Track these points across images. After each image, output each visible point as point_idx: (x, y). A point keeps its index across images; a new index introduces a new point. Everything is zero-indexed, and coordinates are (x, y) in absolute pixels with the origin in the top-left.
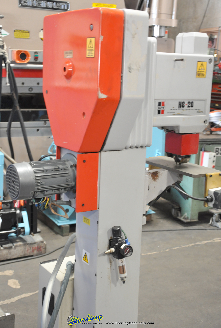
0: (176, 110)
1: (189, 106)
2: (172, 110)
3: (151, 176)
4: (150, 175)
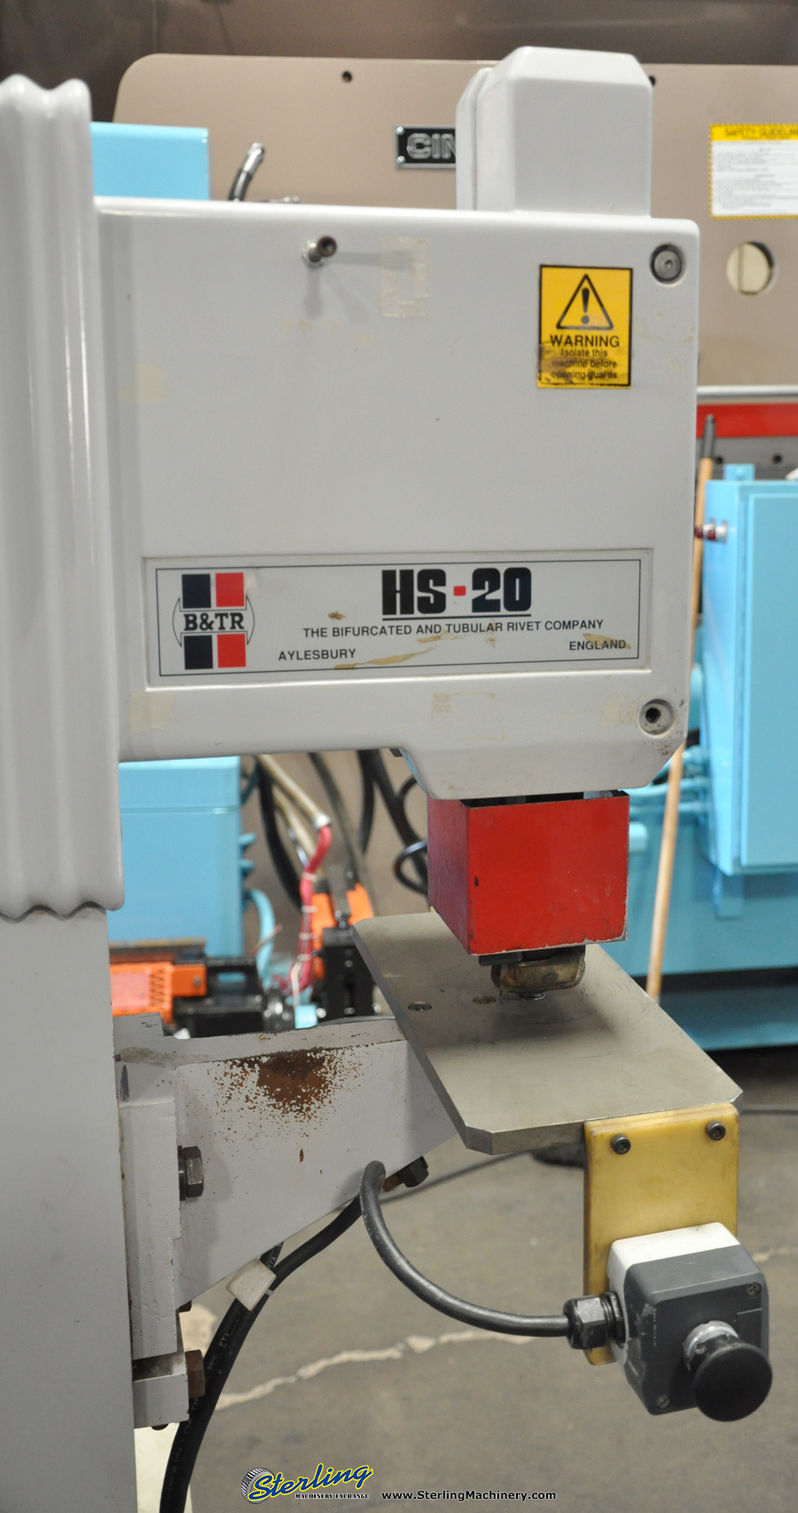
0: (365, 630)
1: (480, 605)
2: (321, 632)
3: (260, 1084)
4: (254, 1076)
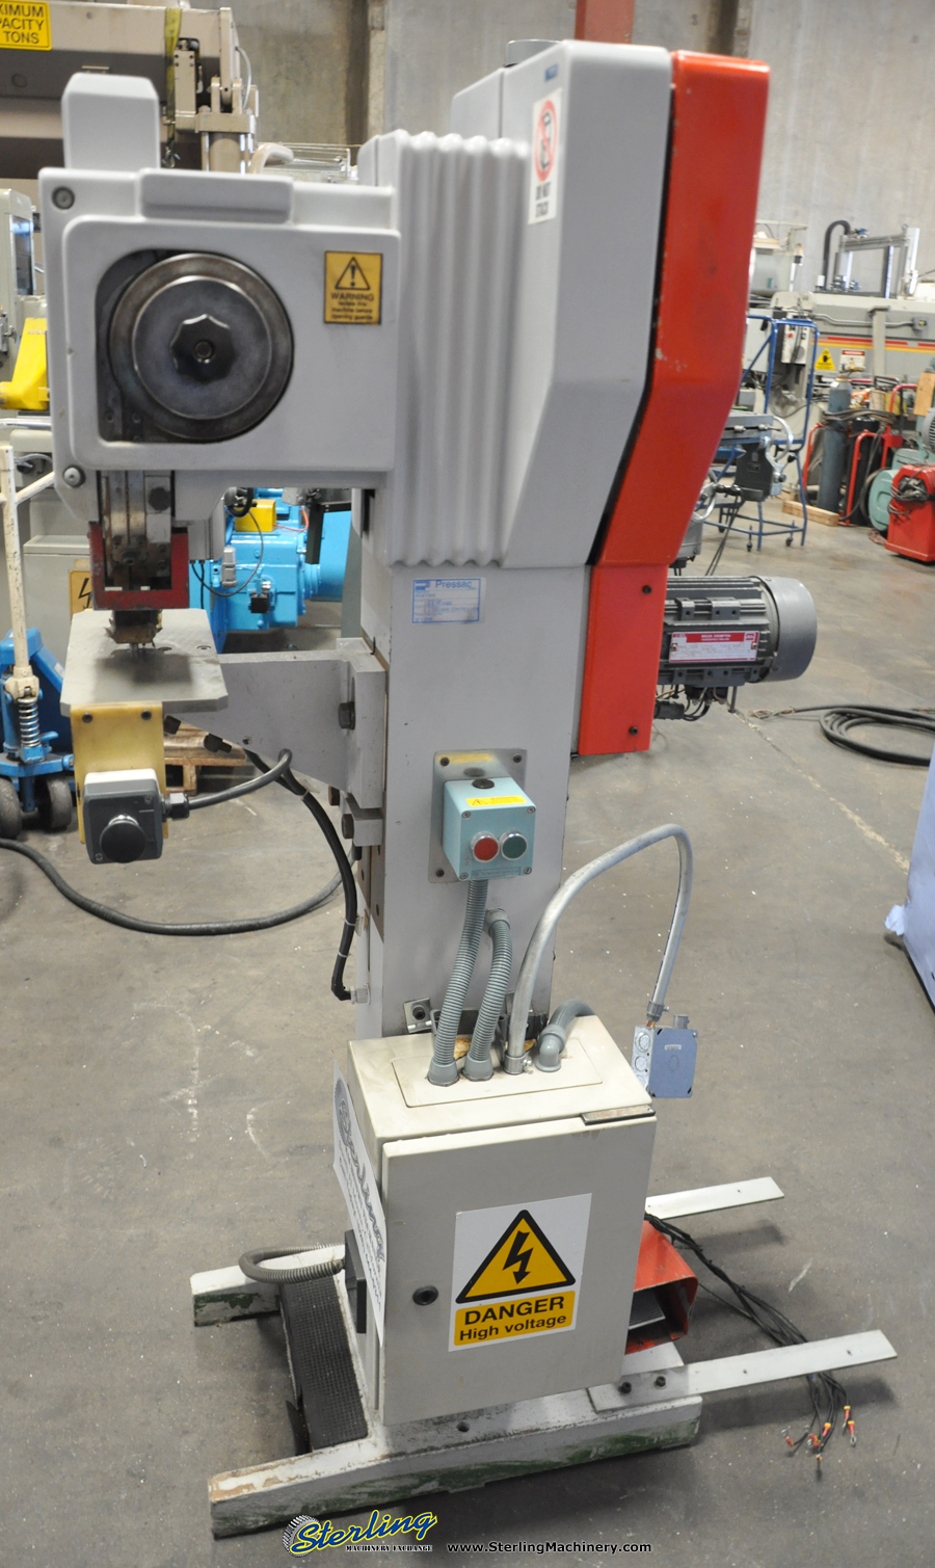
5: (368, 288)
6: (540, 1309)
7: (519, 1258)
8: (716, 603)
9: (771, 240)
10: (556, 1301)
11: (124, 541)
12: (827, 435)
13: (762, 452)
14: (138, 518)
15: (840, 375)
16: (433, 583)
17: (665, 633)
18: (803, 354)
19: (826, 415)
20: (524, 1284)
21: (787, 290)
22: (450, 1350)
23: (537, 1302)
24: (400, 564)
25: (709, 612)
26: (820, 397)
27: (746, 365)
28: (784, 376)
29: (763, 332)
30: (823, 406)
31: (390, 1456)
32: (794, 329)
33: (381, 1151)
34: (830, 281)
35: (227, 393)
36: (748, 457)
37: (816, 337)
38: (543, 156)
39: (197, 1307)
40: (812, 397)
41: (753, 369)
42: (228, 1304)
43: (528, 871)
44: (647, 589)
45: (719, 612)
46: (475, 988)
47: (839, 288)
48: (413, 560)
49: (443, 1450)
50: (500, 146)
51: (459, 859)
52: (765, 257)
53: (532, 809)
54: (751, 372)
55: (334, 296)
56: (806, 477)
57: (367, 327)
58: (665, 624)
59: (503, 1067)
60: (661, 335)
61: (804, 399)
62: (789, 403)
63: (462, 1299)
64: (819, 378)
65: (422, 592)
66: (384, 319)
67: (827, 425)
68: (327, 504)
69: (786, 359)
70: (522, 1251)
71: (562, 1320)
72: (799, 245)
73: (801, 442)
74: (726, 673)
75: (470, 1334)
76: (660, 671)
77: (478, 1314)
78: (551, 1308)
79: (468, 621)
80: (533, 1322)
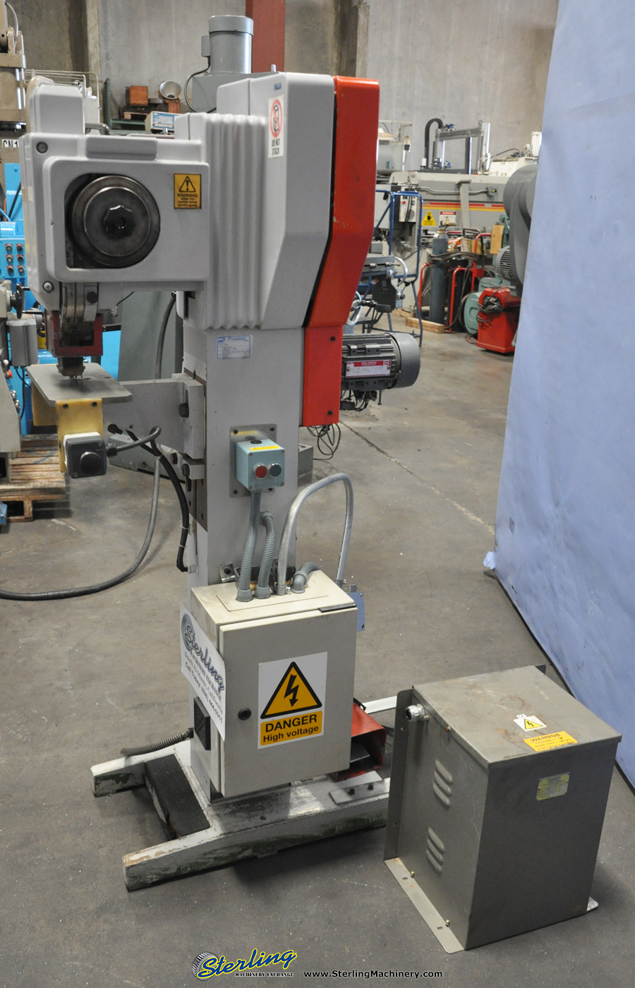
5: (195, 191)
6: (304, 722)
7: (292, 691)
8: (368, 346)
9: (388, 134)
10: (313, 717)
11: (72, 320)
12: (433, 271)
13: (389, 281)
14: (80, 308)
15: (439, 229)
16: (227, 338)
17: (343, 362)
18: (414, 216)
19: (432, 257)
20: (296, 706)
21: (400, 171)
22: (259, 748)
23: (303, 718)
24: (211, 328)
25: (365, 351)
26: (426, 245)
27: (375, 225)
28: (401, 232)
29: (385, 201)
30: (429, 251)
31: (225, 834)
32: (406, 198)
33: (218, 630)
34: (430, 162)
35: (130, 243)
36: (379, 285)
37: (421, 203)
38: (275, 126)
39: (96, 784)
40: (422, 245)
41: (380, 227)
42: (114, 781)
43: (282, 484)
44: (333, 339)
45: (370, 350)
46: (257, 556)
47: (437, 168)
48: (217, 326)
49: (254, 829)
50: (253, 119)
51: (247, 479)
52: (384, 146)
53: (283, 451)
54: (378, 230)
55: (179, 195)
56: (420, 300)
57: (194, 210)
58: (343, 358)
59: (275, 593)
60: (335, 210)
61: (416, 246)
62: (406, 249)
63: (264, 716)
64: (426, 231)
65: (221, 343)
66: (203, 207)
67: (433, 263)
68: (104, 326)
69: (402, 219)
70: (293, 686)
71: (316, 729)
72: (408, 137)
73: (416, 276)
74: (375, 383)
75: (268, 738)
76: (342, 383)
77: (272, 725)
78: (310, 722)
79: (245, 358)
80: (301, 730)
